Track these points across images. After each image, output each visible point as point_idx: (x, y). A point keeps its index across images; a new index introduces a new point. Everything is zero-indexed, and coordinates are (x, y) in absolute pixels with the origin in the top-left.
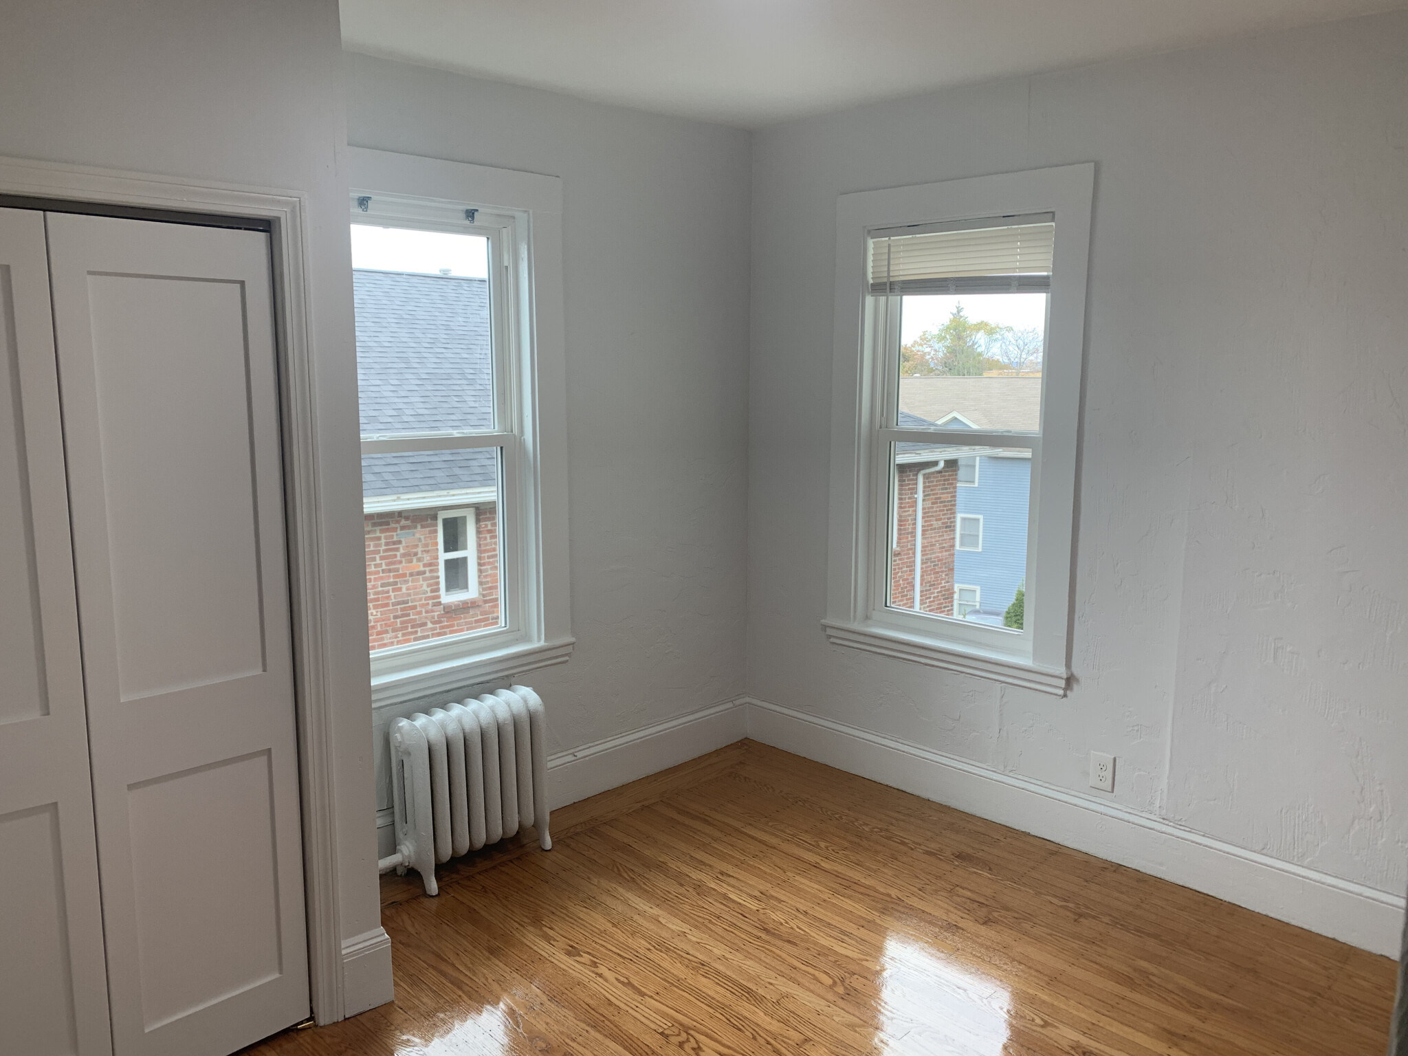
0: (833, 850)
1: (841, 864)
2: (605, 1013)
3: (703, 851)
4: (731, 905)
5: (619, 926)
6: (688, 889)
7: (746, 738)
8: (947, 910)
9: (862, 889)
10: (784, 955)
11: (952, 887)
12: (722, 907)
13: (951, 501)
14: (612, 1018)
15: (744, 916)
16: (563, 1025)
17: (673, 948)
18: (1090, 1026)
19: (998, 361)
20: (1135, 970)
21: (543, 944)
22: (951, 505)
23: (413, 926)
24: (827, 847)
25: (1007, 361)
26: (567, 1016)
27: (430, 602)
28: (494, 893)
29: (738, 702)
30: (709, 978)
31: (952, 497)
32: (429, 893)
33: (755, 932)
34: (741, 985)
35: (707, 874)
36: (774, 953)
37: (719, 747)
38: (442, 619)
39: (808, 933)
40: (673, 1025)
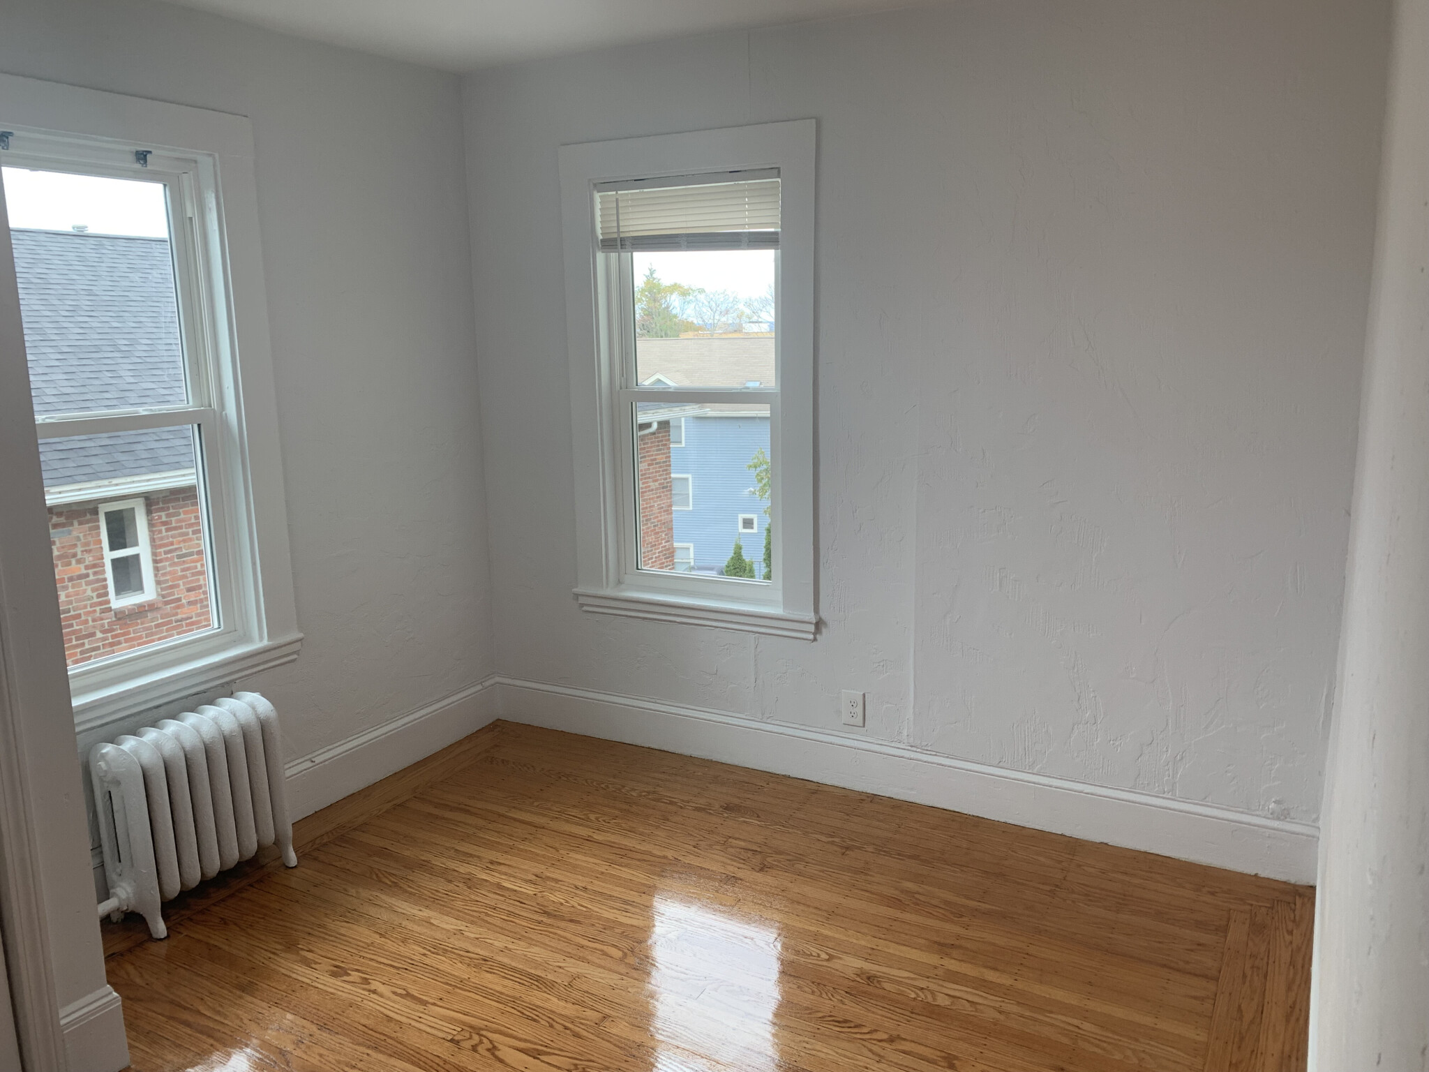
0: (604, 821)
1: (613, 833)
2: (386, 1031)
3: (467, 842)
4: (507, 893)
5: (387, 936)
6: (458, 884)
7: (498, 720)
8: (723, 862)
9: (639, 856)
10: (568, 935)
11: (725, 840)
12: (497, 897)
13: (666, 462)
14: (394, 1035)
15: (521, 903)
16: (340, 1053)
17: (450, 949)
18: (870, 951)
19: (692, 323)
20: (902, 891)
21: (304, 970)
22: (667, 466)
23: (142, 976)
24: (597, 819)
25: (701, 322)
26: (342, 1042)
27: (98, 609)
28: (235, 924)
29: (487, 684)
30: (494, 973)
31: (666, 457)
32: (155, 936)
33: (536, 917)
34: (530, 974)
35: (476, 866)
36: (559, 935)
37: (470, 733)
38: (115, 627)
39: (590, 909)
40: (463, 1030)
